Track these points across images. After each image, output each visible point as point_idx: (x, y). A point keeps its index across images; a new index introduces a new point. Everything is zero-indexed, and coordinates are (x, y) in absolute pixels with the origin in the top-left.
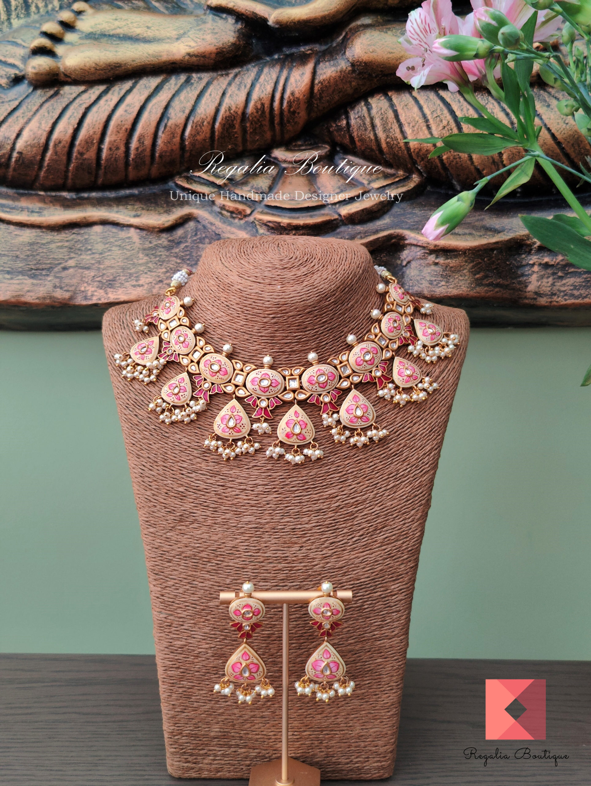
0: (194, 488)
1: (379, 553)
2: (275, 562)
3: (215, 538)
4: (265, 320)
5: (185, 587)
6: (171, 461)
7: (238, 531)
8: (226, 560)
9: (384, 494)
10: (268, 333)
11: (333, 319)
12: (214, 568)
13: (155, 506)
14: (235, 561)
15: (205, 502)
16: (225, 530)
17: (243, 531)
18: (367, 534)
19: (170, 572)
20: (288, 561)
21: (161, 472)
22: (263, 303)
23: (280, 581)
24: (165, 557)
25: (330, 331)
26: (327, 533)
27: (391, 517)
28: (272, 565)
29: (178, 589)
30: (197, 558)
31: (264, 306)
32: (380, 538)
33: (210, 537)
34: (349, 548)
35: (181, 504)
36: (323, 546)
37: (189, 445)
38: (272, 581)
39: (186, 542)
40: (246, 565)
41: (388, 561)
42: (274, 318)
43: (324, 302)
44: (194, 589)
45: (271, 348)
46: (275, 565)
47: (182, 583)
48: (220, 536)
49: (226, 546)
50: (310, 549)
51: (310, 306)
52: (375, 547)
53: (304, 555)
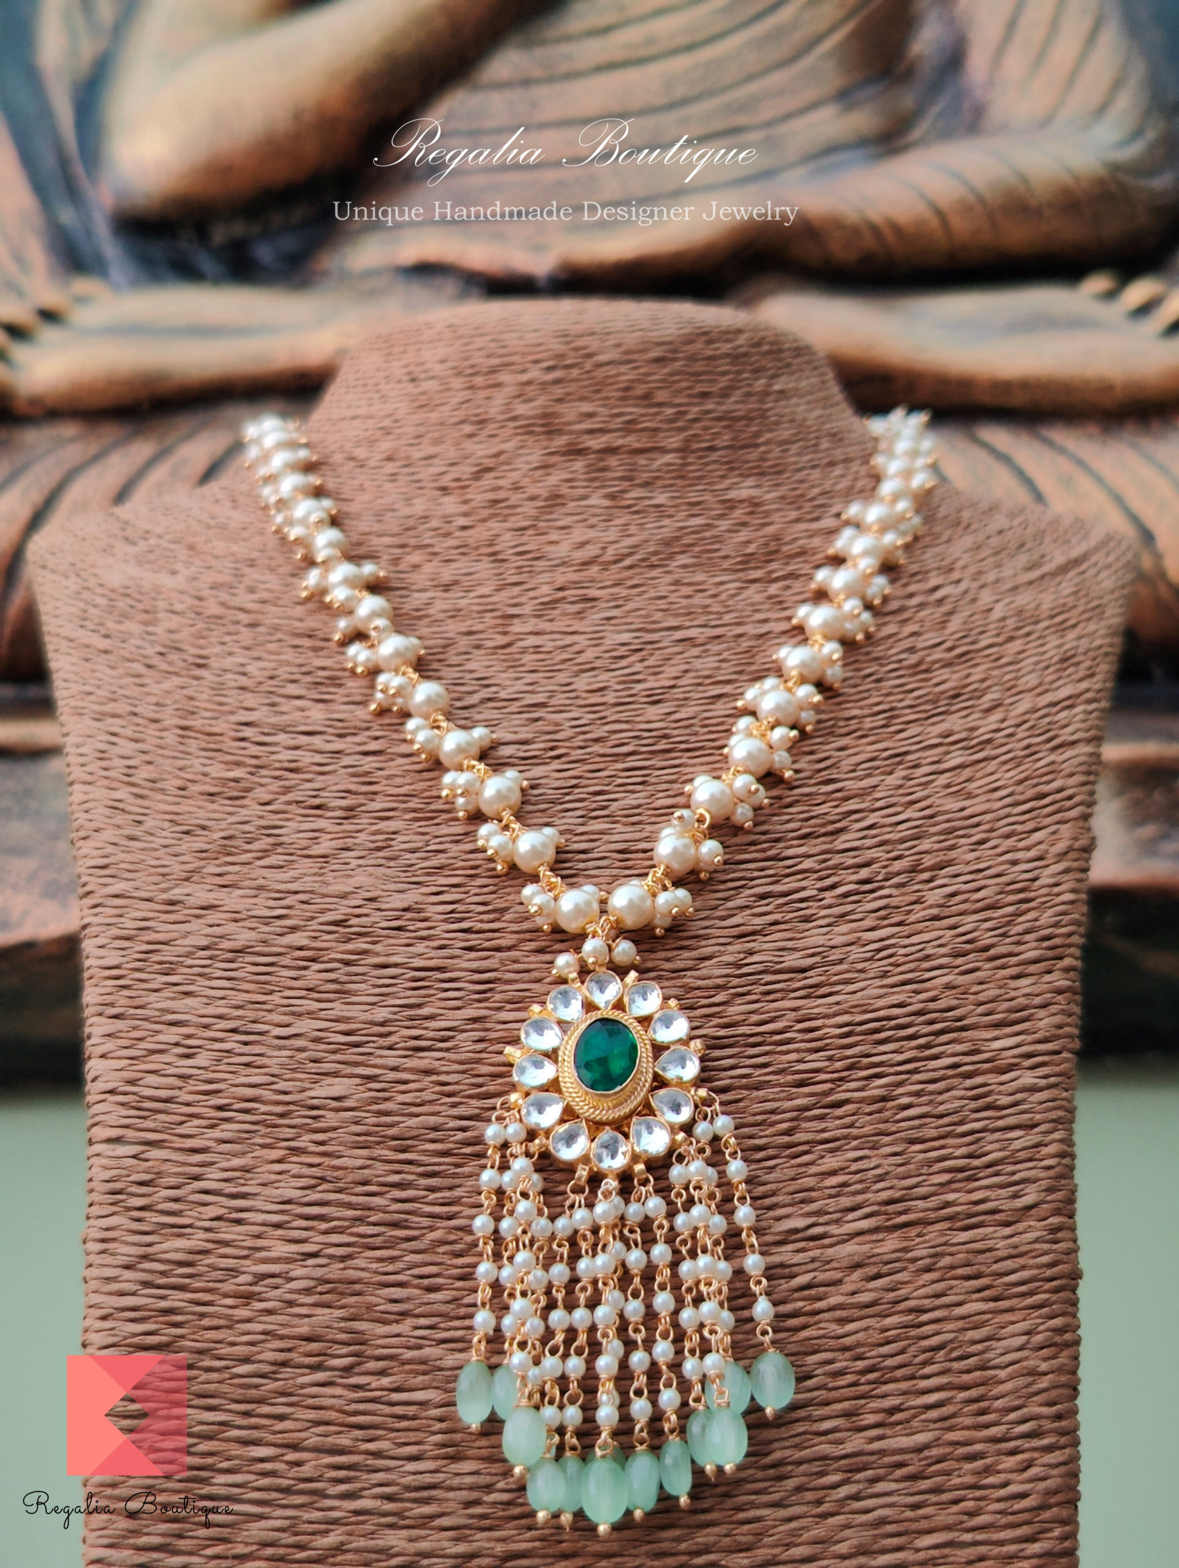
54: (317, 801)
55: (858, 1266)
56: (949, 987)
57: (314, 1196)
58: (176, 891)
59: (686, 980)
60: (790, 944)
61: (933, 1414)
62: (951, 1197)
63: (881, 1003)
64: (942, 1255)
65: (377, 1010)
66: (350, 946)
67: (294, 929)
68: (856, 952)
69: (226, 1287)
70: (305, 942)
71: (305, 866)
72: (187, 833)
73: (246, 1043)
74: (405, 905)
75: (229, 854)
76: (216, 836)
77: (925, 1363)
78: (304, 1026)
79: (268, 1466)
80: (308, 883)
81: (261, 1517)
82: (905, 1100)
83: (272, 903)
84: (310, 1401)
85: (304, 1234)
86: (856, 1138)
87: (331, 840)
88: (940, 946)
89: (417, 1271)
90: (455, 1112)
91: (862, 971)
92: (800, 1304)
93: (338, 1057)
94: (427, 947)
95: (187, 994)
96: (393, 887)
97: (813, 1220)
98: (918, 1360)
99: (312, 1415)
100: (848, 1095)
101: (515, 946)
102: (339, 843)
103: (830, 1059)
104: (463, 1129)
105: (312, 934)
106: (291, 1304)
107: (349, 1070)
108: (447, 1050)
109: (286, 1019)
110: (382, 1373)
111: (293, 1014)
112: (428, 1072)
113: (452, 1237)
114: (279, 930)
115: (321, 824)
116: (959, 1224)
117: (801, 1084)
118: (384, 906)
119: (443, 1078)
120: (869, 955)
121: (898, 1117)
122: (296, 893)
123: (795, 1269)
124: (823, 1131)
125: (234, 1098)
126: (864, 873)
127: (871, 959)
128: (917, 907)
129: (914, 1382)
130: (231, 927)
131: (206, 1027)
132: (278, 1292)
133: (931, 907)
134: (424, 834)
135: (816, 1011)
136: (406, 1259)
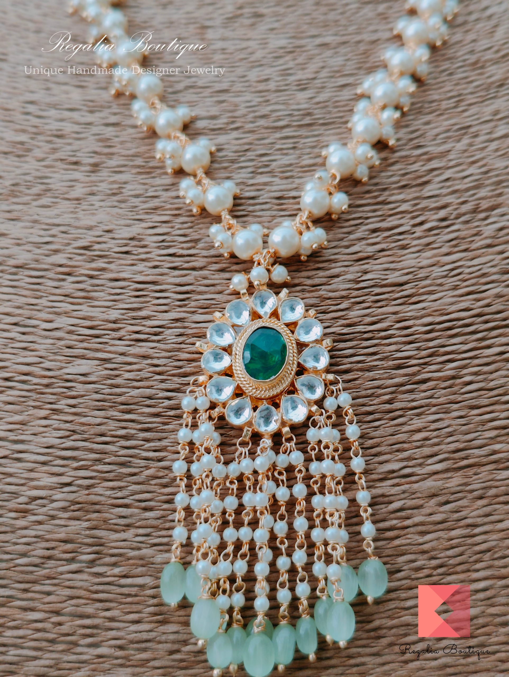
55: (434, 495)
56: (499, 296)
57: (69, 444)
59: (321, 293)
61: (481, 595)
62: (497, 447)
63: (453, 308)
64: (490, 487)
65: (112, 311)
66: (94, 265)
67: (56, 251)
68: (437, 272)
69: (11, 505)
71: (65, 206)
73: (24, 334)
74: (131, 235)
77: (476, 562)
79: (39, 625)
80: (66, 219)
81: (35, 658)
82: (468, 379)
84: (68, 583)
85: (62, 470)
86: (435, 406)
88: (492, 266)
89: (137, 497)
90: (163, 386)
91: (441, 285)
92: (395, 522)
94: (145, 266)
97: (405, 464)
98: (471, 560)
99: (68, 592)
100: (430, 375)
101: (205, 267)
103: (418, 349)
104: (169, 399)
106: (53, 517)
108: (158, 341)
109: (51, 317)
110: (115, 565)
111: (56, 313)
112: (145, 357)
113: (161, 474)
114: (46, 252)
115: (77, 175)
116: (502, 466)
117: (399, 367)
119: (155, 362)
120: (445, 273)
121: (463, 390)
123: (392, 498)
124: (413, 401)
125: (16, 373)
126: (442, 213)
127: (446, 276)
129: (469, 574)
132: (45, 509)
134: (144, 184)
135: (409, 314)
136: (130, 488)
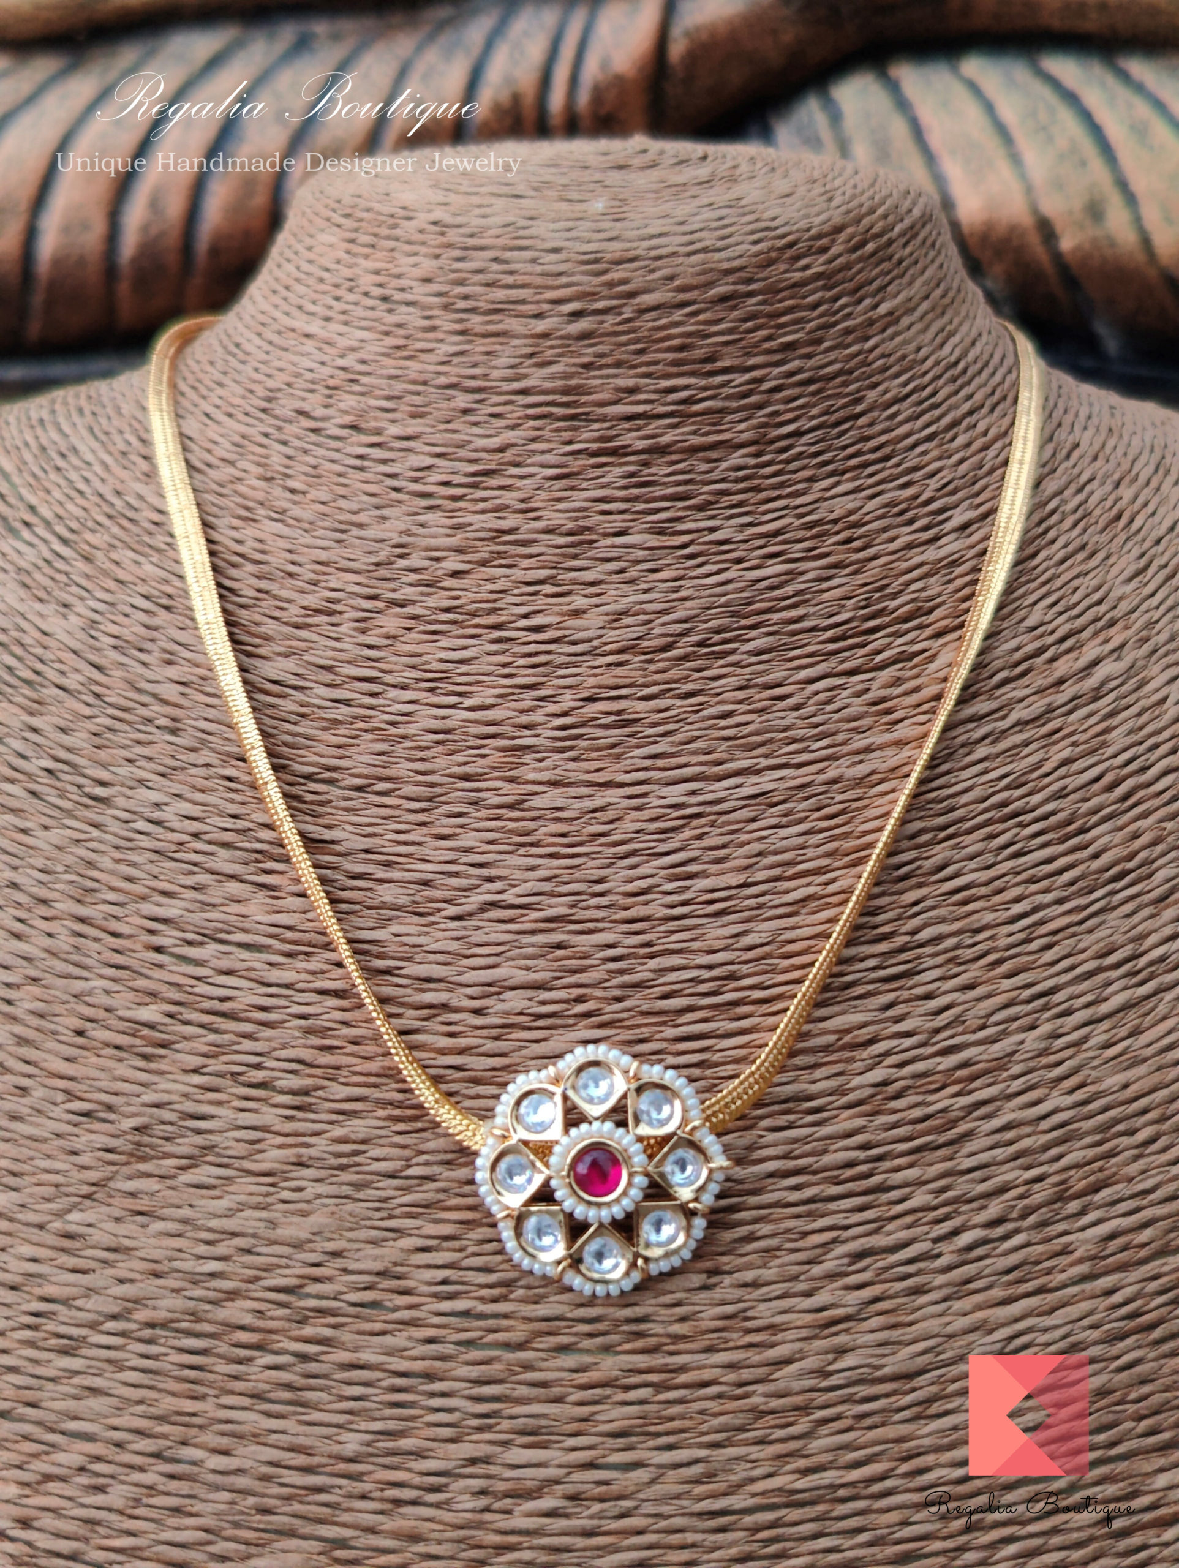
0: (207, 1005)
1: (1085, 1306)
2: (586, 1343)
3: (294, 1229)
4: (541, 326)
5: (137, 1477)
6: (111, 896)
7: (408, 1199)
8: (345, 1336)
9: (1085, 1039)
10: (552, 377)
11: (819, 341)
12: (284, 1376)
13: (24, 1090)
14: (388, 1340)
15: (258, 1067)
16: (346, 1190)
17: (429, 1196)
18: (1023, 1216)
19: (71, 1405)
20: (652, 1341)
21: (64, 942)
22: (534, 261)
23: (611, 1442)
24: (51, 1326)
25: (813, 388)
26: (833, 1206)
27: (1125, 1141)
28: (570, 1360)
29: (101, 1489)
30: (207, 1328)
31: (539, 269)
32: (1084, 1241)
33: (273, 1224)
34: (941, 1279)
35: (144, 1077)
36: (817, 1270)
37: (196, 826)
38: (571, 1442)
39: (156, 1254)
40: (442, 1358)
41: (1129, 1349)
42: (577, 315)
43: (782, 267)
44: (184, 1487)
45: (567, 435)
46: (587, 1359)
47: (127, 1458)
48: (318, 1219)
49: (345, 1271)
50: (755, 1285)
51: (728, 272)
52: (1063, 1277)
53: (729, 1309)
54: (259, 1076)
58: (76, 1216)
60: (894, 1335)
70: (248, 1319)
72: (87, 1114)
75: (143, 1159)
76: (128, 1124)
78: (250, 1456)
83: (202, 1249)
87: (280, 1147)
93: (297, 1507)
95: (94, 1391)
96: (363, 1234)
102: (289, 1154)
105: (256, 1305)
107: (308, 1529)
118: (353, 1266)
122: (234, 1234)
128: (1064, 1260)
130: (148, 1287)
131: (118, 1445)
133: (1080, 1261)
